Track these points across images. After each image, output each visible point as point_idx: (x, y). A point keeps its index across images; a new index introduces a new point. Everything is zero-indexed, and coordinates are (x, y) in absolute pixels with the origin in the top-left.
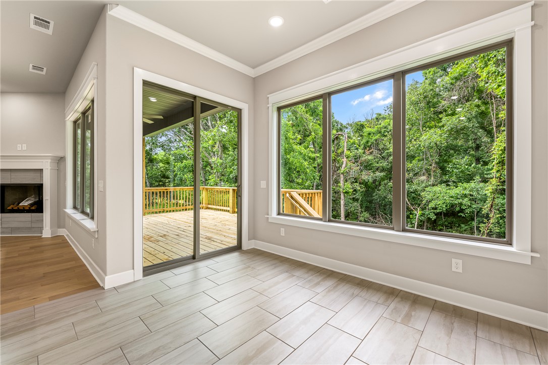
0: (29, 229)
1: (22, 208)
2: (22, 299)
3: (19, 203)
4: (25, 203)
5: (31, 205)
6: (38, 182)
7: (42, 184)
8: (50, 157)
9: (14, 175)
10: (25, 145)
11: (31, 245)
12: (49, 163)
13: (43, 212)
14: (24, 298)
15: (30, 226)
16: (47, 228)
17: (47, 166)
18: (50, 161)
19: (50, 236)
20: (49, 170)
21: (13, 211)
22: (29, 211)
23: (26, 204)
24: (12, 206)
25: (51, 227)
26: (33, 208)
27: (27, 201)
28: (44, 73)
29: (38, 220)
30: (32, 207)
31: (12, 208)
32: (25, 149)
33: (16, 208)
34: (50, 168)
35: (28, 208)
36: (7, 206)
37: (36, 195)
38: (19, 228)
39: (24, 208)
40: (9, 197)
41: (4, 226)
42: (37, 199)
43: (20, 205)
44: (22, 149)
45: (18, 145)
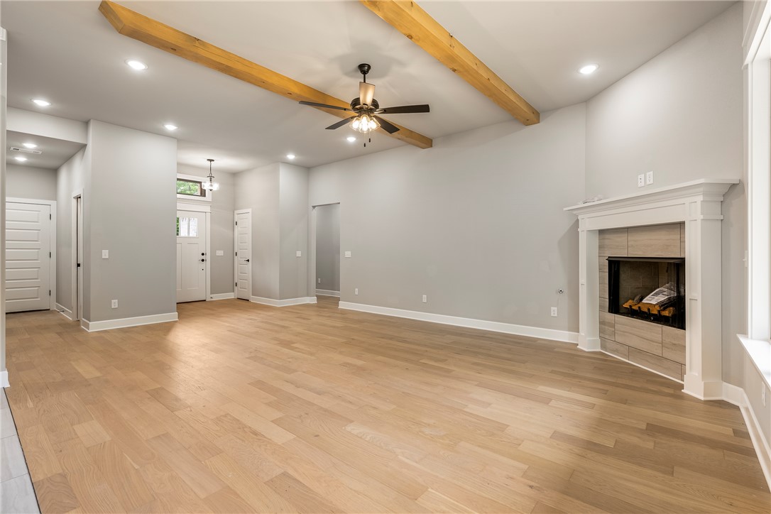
0: (659, 359)
1: (646, 310)
3: (643, 298)
4: (654, 300)
5: (664, 305)
6: (673, 253)
7: (683, 260)
8: (701, 189)
9: (634, 238)
10: (651, 173)
12: (699, 204)
13: (685, 329)
15: (658, 352)
16: (695, 374)
17: (694, 214)
18: (700, 198)
19: (702, 398)
20: (699, 222)
21: (633, 313)
22: (658, 319)
23: (654, 303)
24: (630, 302)
25: (705, 373)
26: (666, 313)
27: (657, 294)
29: (675, 344)
30: (664, 309)
31: (631, 306)
32: (652, 182)
33: (635, 308)
34: (702, 217)
35: (656, 312)
36: (621, 301)
37: (673, 284)
38: (640, 351)
39: (649, 309)
40: (628, 283)
41: (618, 339)
42: (674, 294)
43: (644, 301)
44: (646, 181)
45: (639, 177)
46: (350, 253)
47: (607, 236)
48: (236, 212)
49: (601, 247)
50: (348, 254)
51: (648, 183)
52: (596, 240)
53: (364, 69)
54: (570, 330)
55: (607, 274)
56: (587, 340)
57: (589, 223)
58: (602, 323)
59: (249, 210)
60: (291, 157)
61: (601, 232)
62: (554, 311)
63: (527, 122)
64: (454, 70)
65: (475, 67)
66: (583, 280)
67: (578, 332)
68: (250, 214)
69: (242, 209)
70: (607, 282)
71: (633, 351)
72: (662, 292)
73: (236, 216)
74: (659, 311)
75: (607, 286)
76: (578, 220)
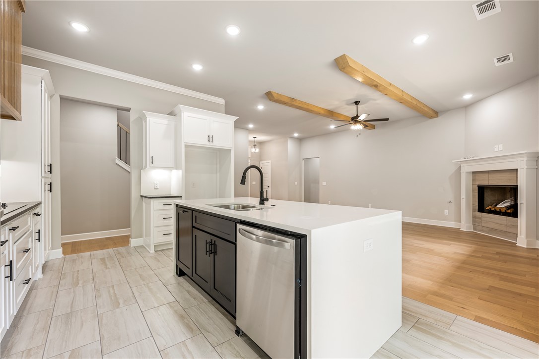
0: (505, 233)
1: (499, 210)
2: (454, 301)
3: (497, 205)
4: (502, 205)
5: (508, 208)
6: (512, 183)
7: (517, 186)
8: (526, 155)
9: (492, 176)
10: (502, 145)
11: (499, 250)
12: (525, 161)
13: (517, 218)
14: (456, 302)
15: (505, 229)
16: (523, 237)
17: (522, 166)
18: (526, 158)
19: (526, 247)
20: (525, 169)
21: (490, 212)
22: (505, 214)
23: (503, 207)
24: (490, 207)
25: (527, 237)
26: (509, 211)
27: (505, 203)
28: (511, 60)
29: (513, 225)
30: (508, 210)
31: (490, 209)
32: (502, 149)
33: (493, 209)
34: (526, 167)
35: (504, 211)
36: (485, 206)
37: (513, 198)
38: (495, 230)
39: (500, 210)
40: (489, 198)
41: (483, 224)
42: (513, 203)
43: (498, 206)
44: (499, 149)
45: (495, 146)
46: (325, 183)
47: (477, 175)
48: (261, 162)
49: (473, 180)
50: (324, 183)
51: (500, 150)
52: (471, 177)
53: (357, 103)
54: (455, 221)
55: (477, 193)
56: (465, 226)
57: (467, 168)
58: (474, 217)
59: (270, 161)
60: (296, 135)
61: (474, 173)
62: (446, 212)
63: (431, 117)
64: (401, 102)
65: (411, 101)
66: (463, 196)
67: (461, 222)
68: (270, 163)
69: (265, 160)
70: (477, 197)
71: (491, 230)
72: (507, 202)
73: (261, 164)
74: (505, 210)
75: (477, 199)
76: (460, 167)
